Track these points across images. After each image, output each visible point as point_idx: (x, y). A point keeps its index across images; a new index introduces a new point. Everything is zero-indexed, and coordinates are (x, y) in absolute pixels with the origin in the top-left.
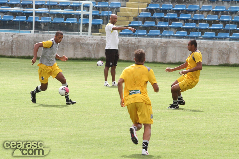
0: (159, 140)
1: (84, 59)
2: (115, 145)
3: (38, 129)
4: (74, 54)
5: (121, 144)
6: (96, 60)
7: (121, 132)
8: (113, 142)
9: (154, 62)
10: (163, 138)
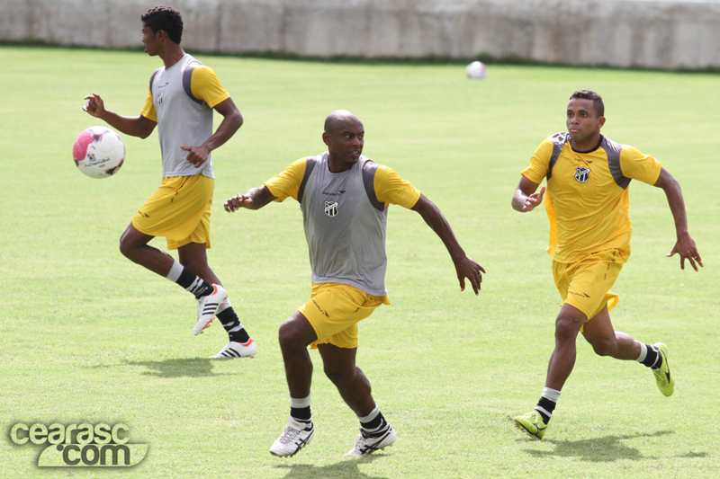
0: (651, 294)
1: (430, 60)
2: (522, 308)
3: (297, 263)
4: (401, 46)
5: (538, 306)
6: (464, 61)
7: (540, 273)
8: (514, 301)
9: (636, 68)
10: (663, 289)
